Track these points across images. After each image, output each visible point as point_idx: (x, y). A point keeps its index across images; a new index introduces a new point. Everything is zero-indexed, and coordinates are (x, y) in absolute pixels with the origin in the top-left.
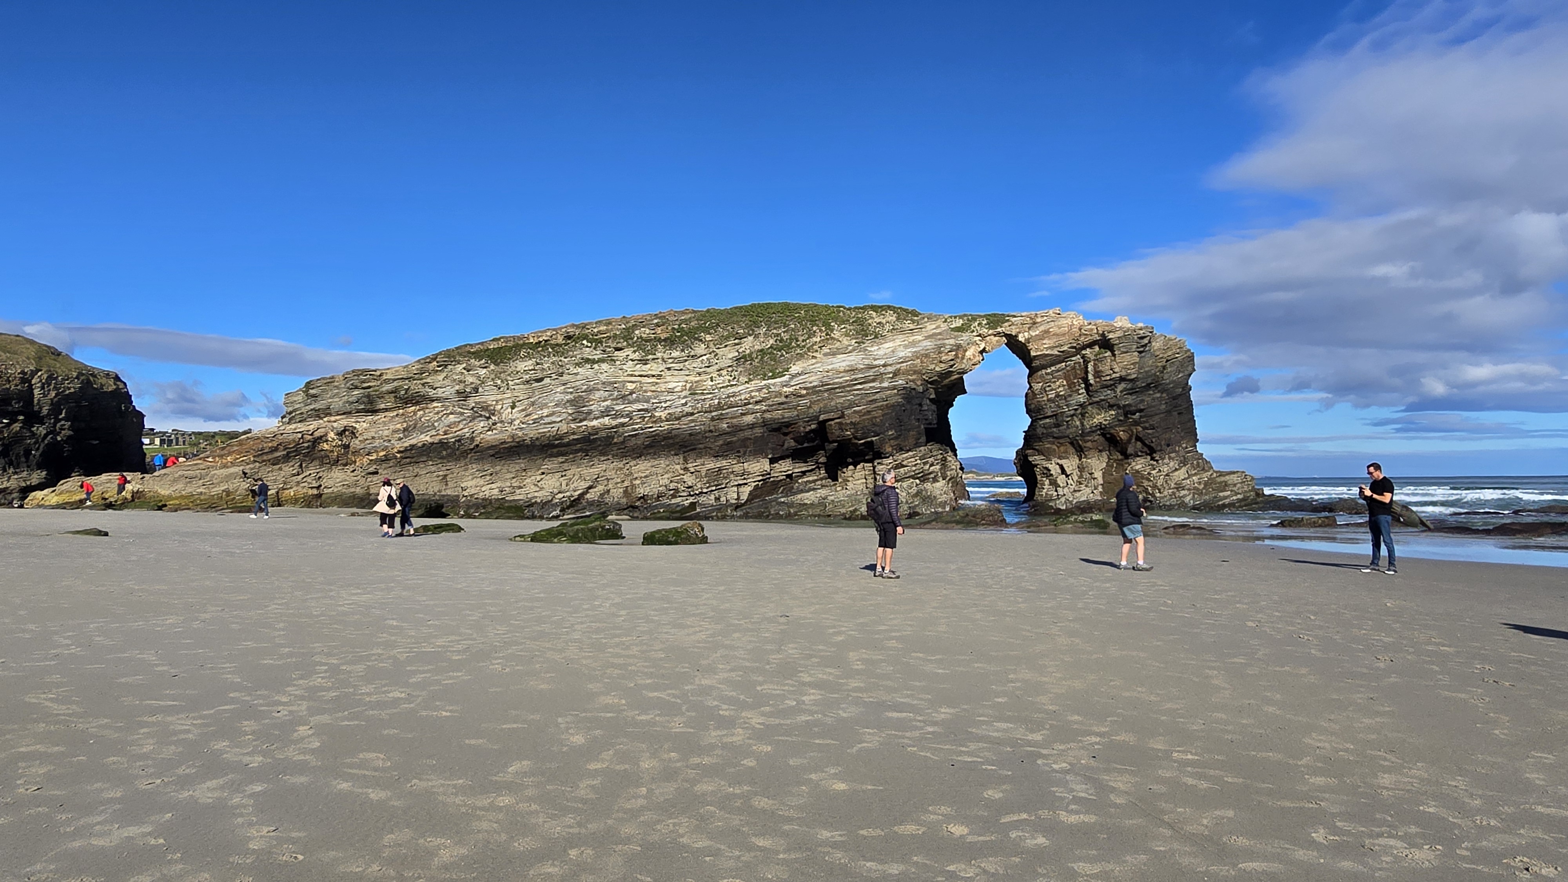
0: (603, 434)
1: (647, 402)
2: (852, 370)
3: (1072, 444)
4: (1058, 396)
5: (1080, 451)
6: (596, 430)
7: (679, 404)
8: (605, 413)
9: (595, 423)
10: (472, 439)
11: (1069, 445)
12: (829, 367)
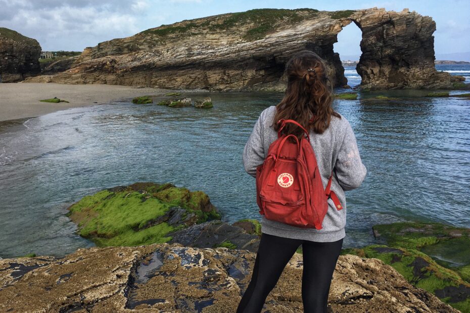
0: (198, 62)
1: (214, 49)
2: (288, 36)
3: (377, 62)
4: (372, 43)
5: (380, 65)
6: (195, 60)
7: (225, 50)
8: (199, 54)
9: (195, 58)
10: (154, 64)
11: (376, 62)
12: (280, 35)
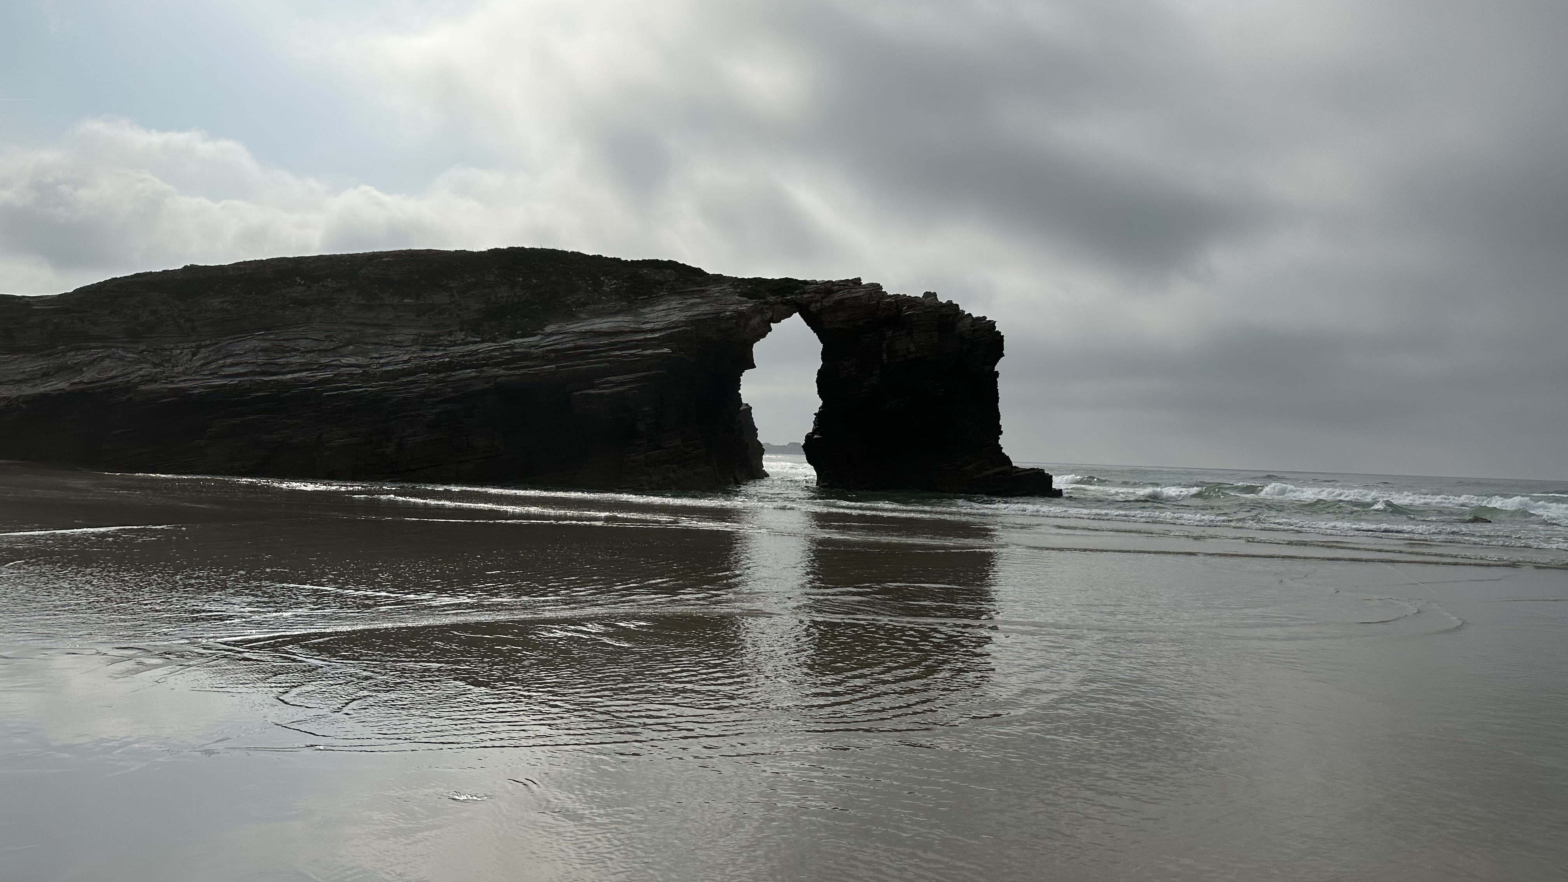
1: (364, 355)
2: (614, 333)
4: (849, 375)
6: (289, 386)
7: (403, 360)
8: (305, 367)
9: (288, 377)
10: (126, 389)
12: (588, 328)
